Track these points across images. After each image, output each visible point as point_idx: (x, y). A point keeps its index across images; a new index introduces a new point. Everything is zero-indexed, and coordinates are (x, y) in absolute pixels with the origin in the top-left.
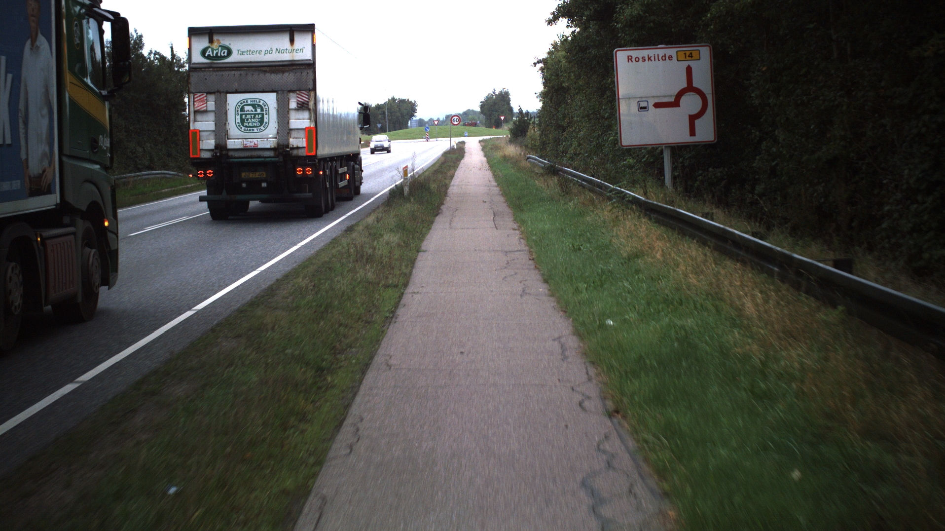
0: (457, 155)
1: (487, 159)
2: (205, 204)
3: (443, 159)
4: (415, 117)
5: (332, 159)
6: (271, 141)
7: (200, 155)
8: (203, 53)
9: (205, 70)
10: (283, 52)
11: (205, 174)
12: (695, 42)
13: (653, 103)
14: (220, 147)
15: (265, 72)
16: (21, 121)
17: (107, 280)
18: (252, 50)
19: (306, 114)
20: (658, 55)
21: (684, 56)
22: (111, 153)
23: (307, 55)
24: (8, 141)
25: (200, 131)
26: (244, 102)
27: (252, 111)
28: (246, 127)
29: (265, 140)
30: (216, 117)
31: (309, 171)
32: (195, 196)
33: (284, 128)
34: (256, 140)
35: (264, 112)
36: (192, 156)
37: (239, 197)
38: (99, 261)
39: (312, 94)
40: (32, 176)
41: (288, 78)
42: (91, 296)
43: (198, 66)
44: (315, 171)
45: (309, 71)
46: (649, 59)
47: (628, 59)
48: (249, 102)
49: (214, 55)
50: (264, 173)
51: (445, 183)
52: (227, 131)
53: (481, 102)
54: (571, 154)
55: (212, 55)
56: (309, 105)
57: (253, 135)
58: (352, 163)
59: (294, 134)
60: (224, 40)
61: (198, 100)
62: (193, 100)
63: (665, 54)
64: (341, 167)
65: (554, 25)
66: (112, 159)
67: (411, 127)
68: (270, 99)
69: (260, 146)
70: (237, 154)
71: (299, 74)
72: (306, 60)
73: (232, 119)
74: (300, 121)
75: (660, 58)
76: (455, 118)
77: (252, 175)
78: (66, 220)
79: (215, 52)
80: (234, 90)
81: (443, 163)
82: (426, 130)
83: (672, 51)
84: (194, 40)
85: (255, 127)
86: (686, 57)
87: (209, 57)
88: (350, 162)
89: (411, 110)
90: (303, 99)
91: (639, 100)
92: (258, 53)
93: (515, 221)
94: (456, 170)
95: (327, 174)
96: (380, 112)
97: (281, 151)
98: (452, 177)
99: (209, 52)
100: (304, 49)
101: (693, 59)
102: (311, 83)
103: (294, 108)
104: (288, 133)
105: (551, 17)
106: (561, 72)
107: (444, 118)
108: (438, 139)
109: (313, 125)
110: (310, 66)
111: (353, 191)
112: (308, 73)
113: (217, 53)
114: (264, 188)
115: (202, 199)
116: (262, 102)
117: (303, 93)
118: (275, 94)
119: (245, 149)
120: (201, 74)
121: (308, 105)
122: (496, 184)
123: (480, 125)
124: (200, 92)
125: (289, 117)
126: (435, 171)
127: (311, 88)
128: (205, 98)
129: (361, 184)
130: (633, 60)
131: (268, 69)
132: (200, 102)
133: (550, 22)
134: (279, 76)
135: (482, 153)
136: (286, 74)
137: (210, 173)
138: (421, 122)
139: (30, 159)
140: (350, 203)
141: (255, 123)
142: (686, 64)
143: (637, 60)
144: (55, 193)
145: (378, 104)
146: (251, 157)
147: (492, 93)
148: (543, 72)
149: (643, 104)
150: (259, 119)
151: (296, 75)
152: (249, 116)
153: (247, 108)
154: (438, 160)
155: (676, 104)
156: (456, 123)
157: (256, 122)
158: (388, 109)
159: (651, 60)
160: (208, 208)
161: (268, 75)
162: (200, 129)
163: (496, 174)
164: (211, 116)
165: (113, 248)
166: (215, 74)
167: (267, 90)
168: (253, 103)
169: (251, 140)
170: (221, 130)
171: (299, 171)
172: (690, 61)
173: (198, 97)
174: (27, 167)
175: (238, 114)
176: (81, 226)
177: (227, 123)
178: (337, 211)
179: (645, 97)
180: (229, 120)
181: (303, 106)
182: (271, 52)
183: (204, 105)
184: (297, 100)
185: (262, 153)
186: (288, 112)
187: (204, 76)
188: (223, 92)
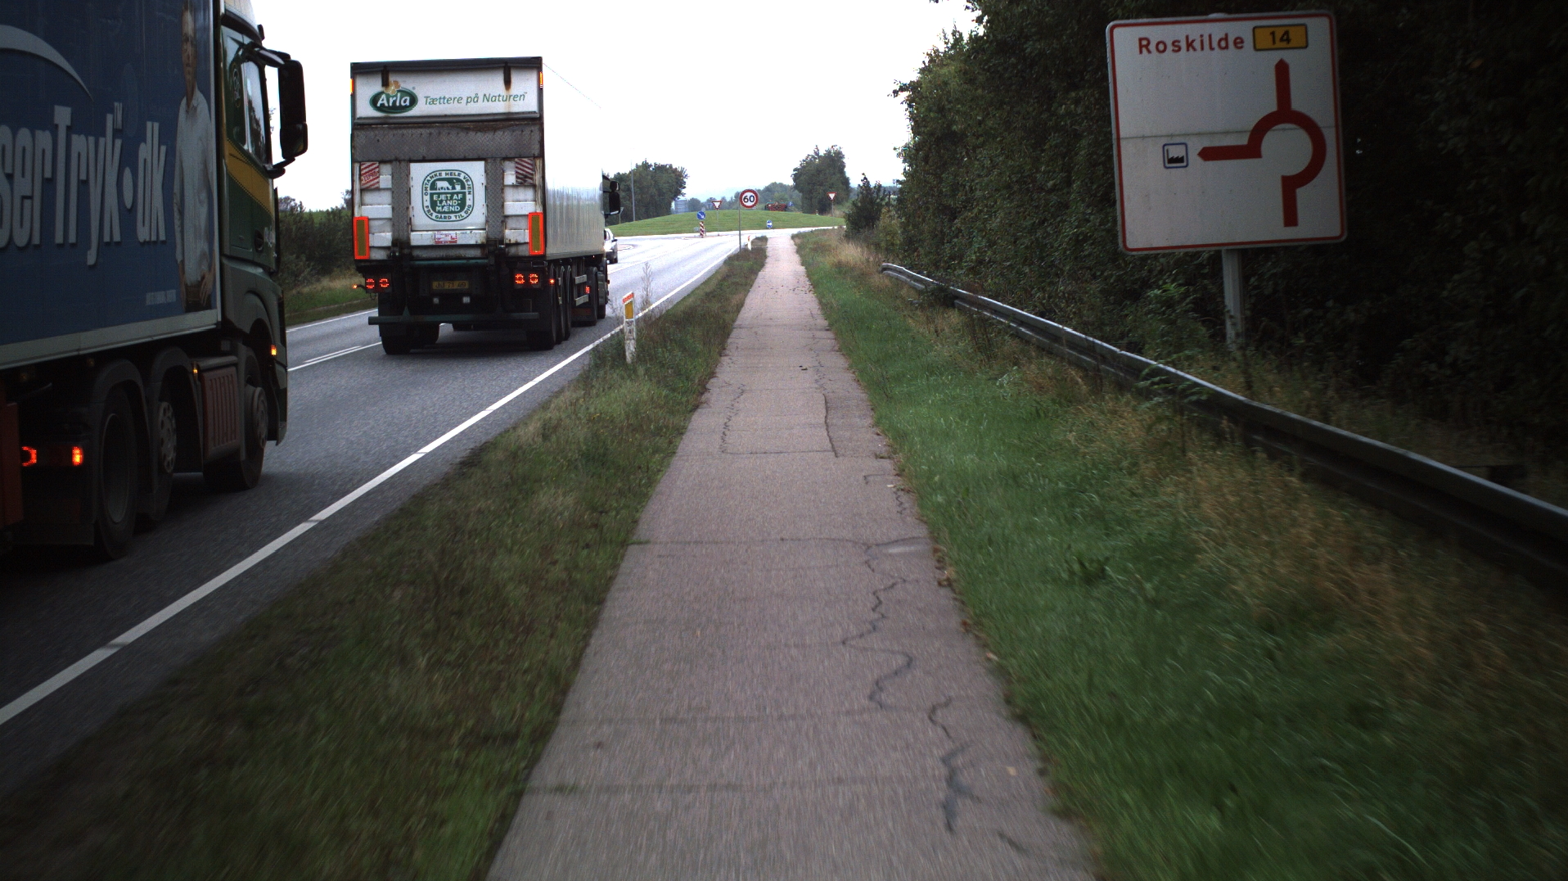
0: (751, 263)
1: (806, 268)
2: (377, 327)
3: (725, 269)
4: (683, 195)
5: (566, 261)
6: (476, 234)
7: (369, 254)
8: (374, 101)
9: (376, 128)
10: (494, 99)
11: (377, 284)
12: (1295, 8)
13: (1199, 150)
14: (401, 244)
15: (468, 129)
16: (175, 209)
17: (275, 434)
18: (447, 97)
19: (529, 194)
20: (1210, 36)
21: (1271, 37)
22: (278, 252)
23: (529, 105)
24: (162, 237)
25: (369, 219)
26: (436, 175)
27: (448, 189)
28: (439, 212)
29: (468, 232)
30: (393, 198)
31: (534, 279)
32: (363, 316)
33: (497, 215)
34: (454, 232)
35: (466, 191)
36: (357, 257)
37: (429, 318)
38: (266, 404)
39: (538, 162)
40: (189, 284)
41: (503, 139)
42: (256, 453)
43: (367, 121)
44: (544, 280)
45: (533, 128)
46: (1190, 44)
47: (1141, 46)
48: (444, 176)
49: (391, 104)
50: (467, 283)
51: (724, 320)
52: (410, 219)
53: (795, 170)
54: (971, 261)
55: (386, 105)
56: (532, 179)
57: (449, 225)
58: (595, 269)
59: (511, 223)
60: (404, 82)
61: (366, 173)
62: (358, 173)
63: (1226, 35)
64: (579, 274)
66: (278, 260)
67: (677, 212)
68: (475, 171)
69: (460, 242)
70: (424, 254)
71: (518, 132)
72: (529, 113)
73: (418, 201)
74: (520, 204)
75: (1215, 44)
76: (748, 194)
77: (449, 286)
78: (225, 345)
79: (391, 100)
80: (421, 158)
81: (725, 279)
82: (699, 217)
83: (1241, 28)
84: (359, 81)
85: (452, 212)
86: (1274, 42)
87: (382, 108)
88: (591, 268)
89: (674, 184)
90: (523, 170)
91: (1164, 141)
92: (456, 101)
95: (560, 283)
96: (623, 186)
97: (492, 248)
98: (741, 303)
99: (383, 100)
100: (525, 96)
101: (1290, 45)
102: (537, 146)
103: (510, 183)
104: (503, 222)
106: (950, 102)
107: (732, 197)
108: (720, 233)
109: (539, 210)
110: (534, 122)
111: (594, 312)
112: (532, 131)
113: (395, 102)
114: (466, 305)
115: (372, 321)
116: (462, 176)
117: (525, 162)
118: (482, 164)
119: (437, 247)
120: (371, 134)
122: (826, 323)
123: (793, 208)
124: (369, 161)
125: (503, 198)
126: (707, 294)
127: (536, 155)
128: (377, 170)
130: (1152, 47)
131: (472, 125)
132: (370, 176)
134: (489, 136)
135: (796, 258)
136: (499, 134)
137: (384, 283)
138: (694, 205)
139: (186, 262)
141: (452, 206)
142: (1275, 57)
143: (1161, 47)
144: (216, 308)
146: (447, 258)
147: (814, 154)
148: (910, 106)
149: (1176, 152)
150: (458, 200)
151: (514, 134)
152: (443, 197)
153: (440, 184)
154: (717, 272)
155: (1251, 150)
156: (749, 204)
158: (635, 182)
159: (1195, 49)
160: (380, 335)
161: (472, 134)
162: (370, 217)
164: (386, 197)
165: (282, 387)
166: (391, 133)
167: (470, 157)
168: (450, 177)
169: (447, 232)
170: (401, 218)
171: (519, 279)
172: (1286, 52)
173: (366, 168)
174: (184, 273)
175: (426, 194)
176: (244, 352)
177: (411, 207)
178: (572, 341)
179: (1179, 136)
180: (413, 204)
181: (525, 181)
182: (476, 100)
183: (376, 181)
184: (517, 172)
185: (462, 252)
186: (502, 190)
187: (376, 136)
188: (404, 160)
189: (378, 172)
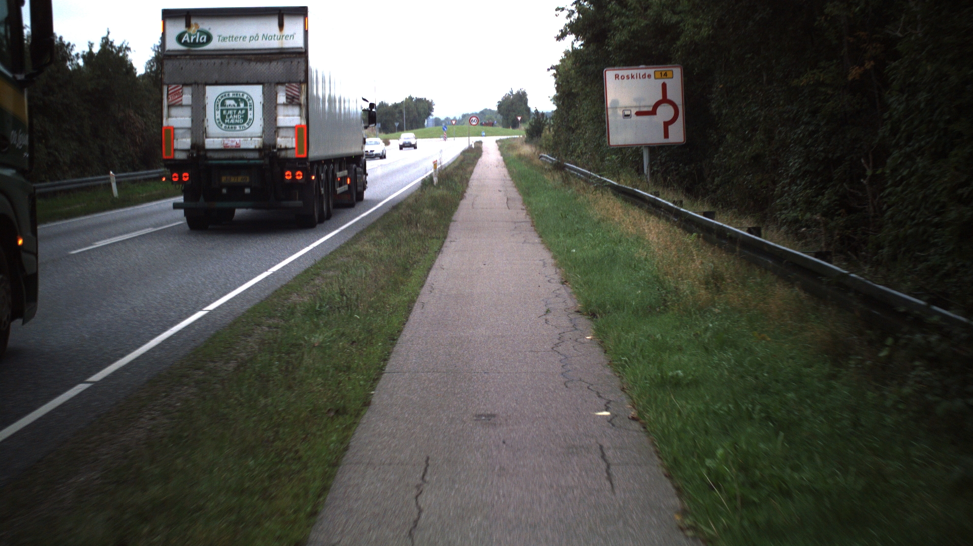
0: (475, 154)
1: (503, 157)
2: (181, 210)
4: (432, 116)
5: (328, 161)
6: (255, 141)
7: (174, 155)
8: (179, 38)
9: (180, 58)
10: (270, 38)
11: (180, 177)
12: (670, 63)
13: (635, 112)
14: (198, 147)
15: (250, 60)
17: (22, 315)
18: (235, 36)
19: (296, 110)
20: (640, 74)
21: (660, 74)
22: (30, 153)
23: (298, 43)
25: (174, 129)
26: (225, 96)
27: (234, 106)
28: (227, 123)
29: (249, 139)
30: (192, 112)
31: (299, 175)
32: (169, 202)
33: (271, 126)
34: (239, 139)
35: (248, 108)
36: (165, 157)
37: (219, 205)
38: (9, 289)
39: (303, 87)
41: (277, 68)
43: (172, 53)
44: (307, 176)
45: (300, 60)
46: (632, 77)
47: (616, 77)
48: (231, 96)
49: (192, 41)
50: (248, 178)
52: (206, 128)
53: (499, 102)
55: (188, 41)
56: (300, 100)
57: (235, 134)
58: (354, 166)
59: (282, 132)
60: (203, 24)
61: (173, 93)
62: (166, 93)
63: (645, 73)
64: (340, 170)
65: (562, 41)
66: (31, 159)
67: (428, 126)
68: (255, 93)
69: (243, 146)
70: (216, 155)
71: (288, 63)
72: (297, 48)
73: (212, 115)
74: (289, 118)
75: (641, 76)
76: (474, 119)
77: (233, 180)
79: (192, 38)
80: (214, 82)
81: (463, 161)
82: (443, 129)
83: (651, 71)
84: (168, 23)
85: (237, 124)
86: (661, 76)
87: (185, 44)
88: (351, 165)
89: (427, 109)
90: (292, 93)
91: (624, 109)
92: (242, 38)
93: (524, 204)
94: (474, 167)
95: (322, 178)
96: (397, 110)
97: (267, 152)
98: (471, 172)
99: (186, 38)
100: (295, 36)
101: (667, 77)
102: (303, 74)
103: (282, 102)
104: (275, 132)
105: (560, 34)
106: (571, 79)
107: (461, 118)
108: (456, 138)
109: (304, 123)
110: (302, 54)
111: (354, 197)
112: (299, 62)
113: (195, 39)
114: (247, 195)
115: (176, 206)
116: (245, 96)
117: (293, 86)
118: (260, 87)
119: (226, 150)
120: (176, 63)
121: (298, 99)
123: (497, 124)
124: (174, 84)
125: (276, 114)
127: (302, 80)
128: (181, 91)
129: (365, 188)
130: (620, 77)
131: (253, 57)
132: (175, 95)
133: (558, 38)
134: (266, 65)
135: (498, 153)
136: (274, 64)
137: (186, 177)
138: (437, 122)
140: (352, 211)
142: (662, 81)
143: (623, 77)
145: (395, 103)
146: (233, 159)
147: (510, 93)
148: (555, 77)
149: (627, 113)
150: (242, 115)
151: (286, 64)
152: (231, 112)
153: (228, 102)
155: (653, 112)
156: (473, 123)
157: (238, 118)
158: (405, 108)
159: (634, 78)
160: (185, 216)
161: (253, 64)
162: (175, 126)
163: (511, 170)
164: (187, 112)
166: (192, 62)
167: (251, 82)
168: (235, 96)
169: (233, 139)
170: (198, 127)
171: (288, 175)
172: (665, 79)
173: (172, 89)
175: (218, 110)
177: (206, 119)
179: (628, 107)
180: (208, 116)
181: (293, 101)
182: (257, 38)
183: (180, 99)
184: (286, 94)
185: (245, 155)
186: (276, 108)
187: (180, 64)
188: (201, 84)
189: (182, 92)
